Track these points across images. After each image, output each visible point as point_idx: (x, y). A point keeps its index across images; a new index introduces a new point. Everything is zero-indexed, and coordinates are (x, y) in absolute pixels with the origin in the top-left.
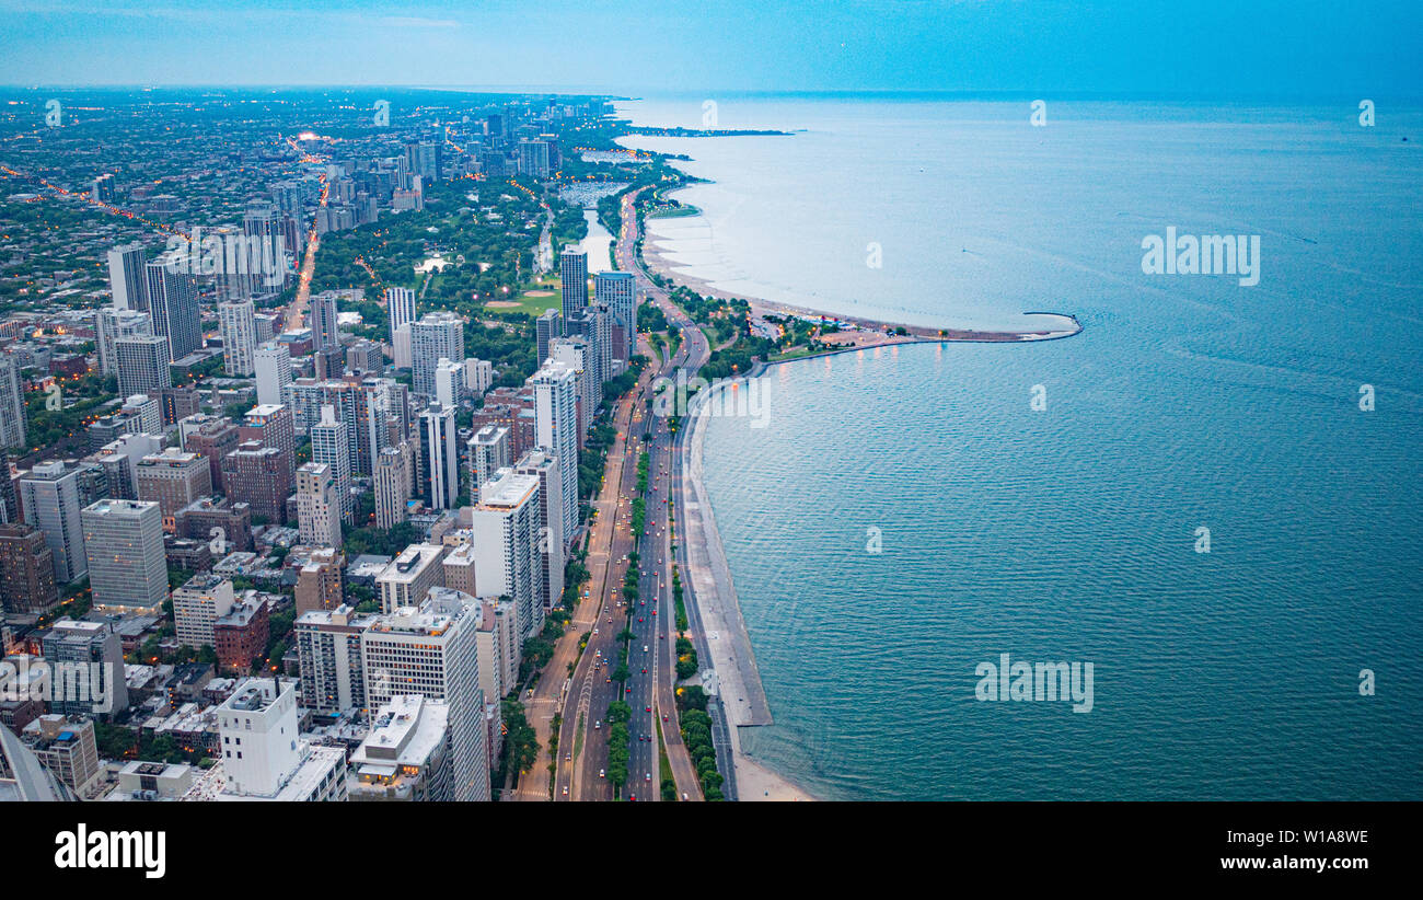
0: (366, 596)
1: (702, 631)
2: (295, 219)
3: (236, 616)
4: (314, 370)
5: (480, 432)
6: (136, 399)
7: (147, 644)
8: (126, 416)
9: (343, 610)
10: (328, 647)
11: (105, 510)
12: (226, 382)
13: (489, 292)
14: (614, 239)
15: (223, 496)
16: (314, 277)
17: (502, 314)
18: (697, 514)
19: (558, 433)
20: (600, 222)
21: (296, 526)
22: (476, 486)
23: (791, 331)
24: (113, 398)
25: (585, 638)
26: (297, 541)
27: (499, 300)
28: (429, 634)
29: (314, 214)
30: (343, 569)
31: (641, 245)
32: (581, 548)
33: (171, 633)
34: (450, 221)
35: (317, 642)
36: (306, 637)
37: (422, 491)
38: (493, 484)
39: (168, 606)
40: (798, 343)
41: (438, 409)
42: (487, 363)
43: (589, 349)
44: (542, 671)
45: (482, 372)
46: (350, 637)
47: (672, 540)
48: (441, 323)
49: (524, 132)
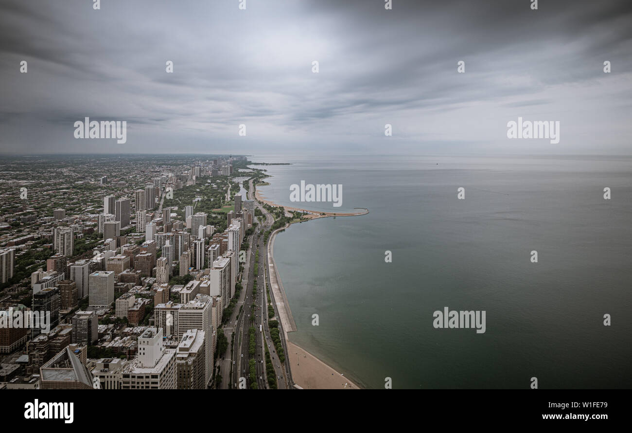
0: (176, 298)
1: (275, 302)
2: (159, 187)
3: (135, 306)
4: (163, 230)
5: (212, 246)
6: (109, 240)
7: (105, 318)
8: (105, 245)
9: (170, 303)
10: (164, 315)
11: (97, 274)
12: (136, 234)
13: (213, 206)
15: (133, 268)
16: (164, 203)
17: (217, 213)
18: (273, 267)
19: (234, 246)
20: (244, 187)
21: (155, 277)
22: (210, 263)
23: (295, 215)
24: (101, 240)
25: (241, 308)
26: (155, 282)
27: (216, 209)
28: (199, 309)
29: (164, 186)
30: (170, 290)
31: (255, 193)
32: (240, 279)
33: (114, 313)
35: (161, 314)
36: (157, 312)
37: (193, 265)
39: (114, 305)
40: (297, 218)
41: (200, 240)
42: (213, 226)
43: (242, 221)
44: (229, 319)
45: (211, 229)
46: (171, 311)
47: (266, 276)
48: (201, 216)
49: (223, 164)
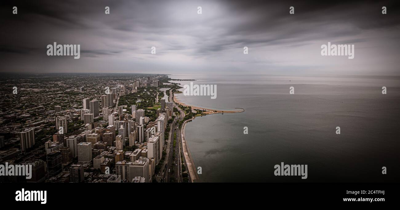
0: (128, 159)
1: (186, 163)
2: (115, 94)
3: (105, 163)
4: (119, 119)
5: (148, 129)
6: (88, 124)
7: (88, 168)
8: (85, 127)
9: (124, 161)
10: (121, 168)
11: (82, 144)
12: (103, 121)
13: (148, 106)
14: (169, 97)
15: (102, 141)
16: (119, 103)
17: (150, 109)
18: (184, 143)
19: (161, 129)
20: (166, 94)
21: (115, 146)
22: (147, 139)
24: (83, 124)
25: (166, 165)
26: (115, 149)
27: (150, 107)
28: (141, 165)
29: (119, 93)
30: (124, 154)
31: (173, 98)
32: (165, 149)
33: (92, 166)
34: (142, 94)
35: (119, 167)
36: (117, 166)
37: (137, 140)
38: (151, 138)
39: (92, 161)
40: (199, 113)
41: (141, 125)
42: (148, 117)
43: (166, 115)
44: (159, 171)
45: (147, 119)
46: (125, 166)
47: (180, 147)
48: (141, 111)
49: (154, 80)
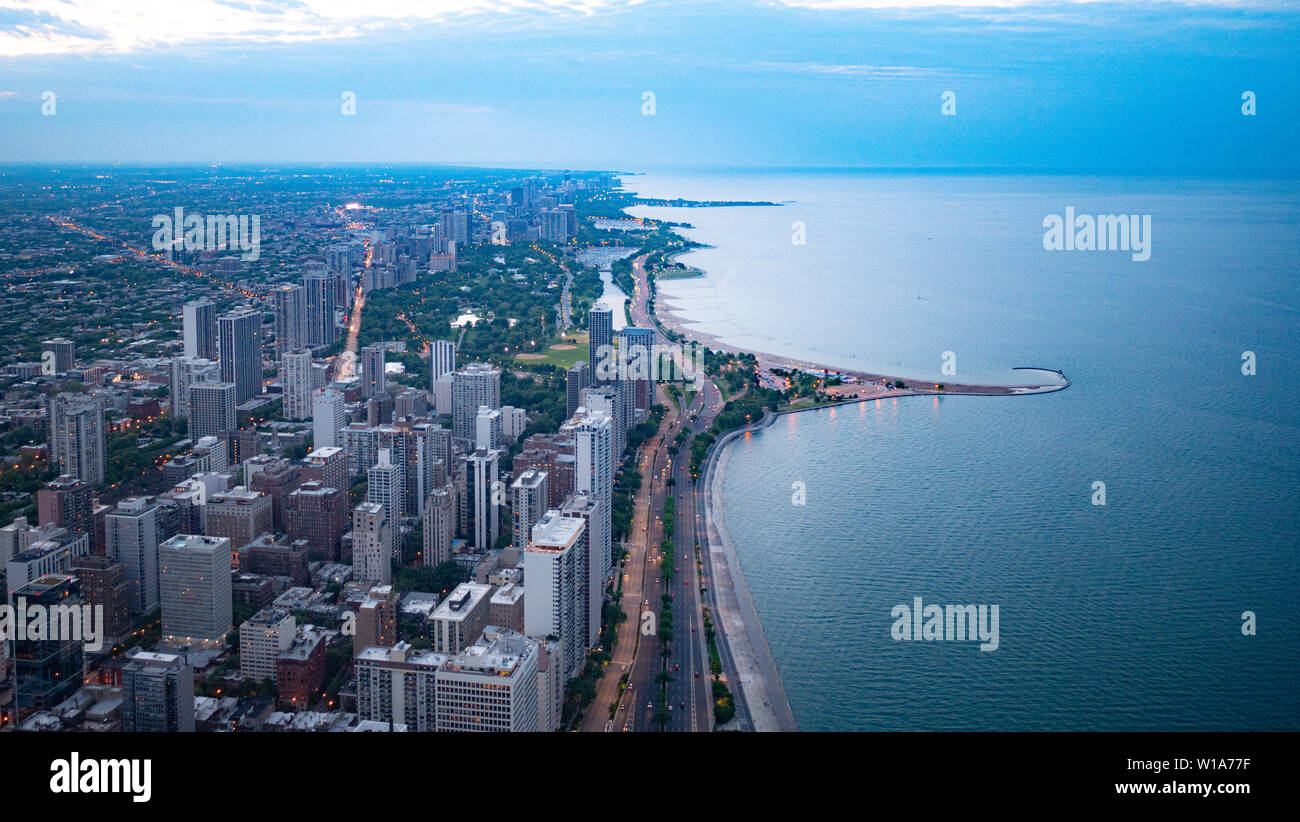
0: (419, 632)
1: (736, 674)
2: (345, 278)
3: (298, 650)
4: (366, 414)
5: (523, 476)
6: (207, 440)
7: (212, 676)
8: (196, 455)
9: (401, 647)
10: (386, 683)
11: (181, 545)
12: (284, 425)
13: (519, 345)
14: (628, 297)
15: (284, 532)
16: (361, 330)
17: (531, 366)
18: (722, 557)
19: (596, 478)
20: (614, 282)
21: (349, 562)
22: (517, 527)
23: (797, 384)
24: (182, 439)
25: (625, 679)
26: (350, 578)
27: (527, 352)
28: (499, 673)
29: (359, 274)
30: (399, 606)
31: (653, 303)
32: (615, 589)
33: (234, 665)
34: (480, 281)
35: (375, 679)
36: (365, 673)
37: (465, 531)
38: (544, 526)
39: (234, 640)
40: (805, 394)
41: (483, 454)
42: (522, 411)
43: (618, 399)
44: (584, 712)
45: (516, 419)
46: (407, 674)
47: (700, 584)
48: (481, 373)
49: (544, 203)
